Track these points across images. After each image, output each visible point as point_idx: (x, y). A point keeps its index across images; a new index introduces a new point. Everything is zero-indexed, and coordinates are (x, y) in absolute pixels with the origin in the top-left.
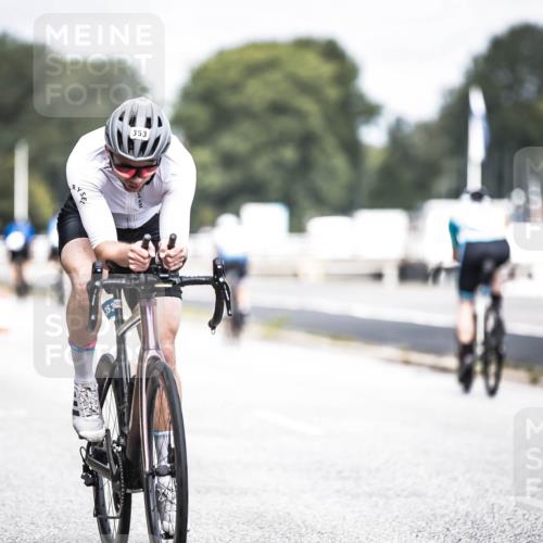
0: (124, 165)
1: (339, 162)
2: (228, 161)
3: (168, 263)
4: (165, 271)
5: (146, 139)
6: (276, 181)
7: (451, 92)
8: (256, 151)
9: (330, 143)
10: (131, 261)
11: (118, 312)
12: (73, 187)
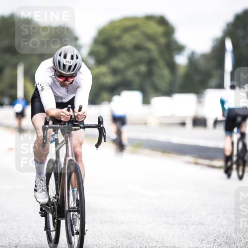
0: (61, 76)
1: (166, 72)
2: (115, 71)
3: (78, 118)
4: (77, 122)
5: (71, 65)
6: (137, 81)
7: (217, 40)
8: (128, 67)
9: (161, 63)
10: (62, 117)
11: (56, 141)
12: (38, 84)
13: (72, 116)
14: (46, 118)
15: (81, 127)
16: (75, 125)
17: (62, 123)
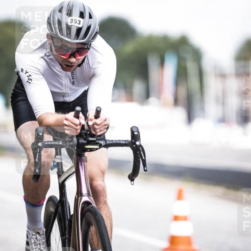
12: (22, 70)
13: (83, 126)
14: (37, 130)
15: (101, 146)
17: (67, 139)
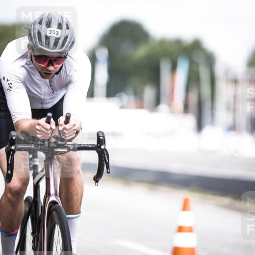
3: (64, 134)
4: (63, 140)
5: (58, 36)
11: (35, 168)
12: (4, 79)
16: (59, 146)
